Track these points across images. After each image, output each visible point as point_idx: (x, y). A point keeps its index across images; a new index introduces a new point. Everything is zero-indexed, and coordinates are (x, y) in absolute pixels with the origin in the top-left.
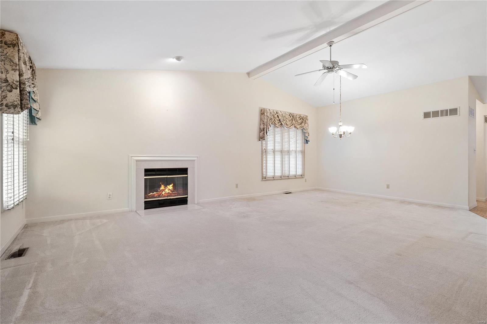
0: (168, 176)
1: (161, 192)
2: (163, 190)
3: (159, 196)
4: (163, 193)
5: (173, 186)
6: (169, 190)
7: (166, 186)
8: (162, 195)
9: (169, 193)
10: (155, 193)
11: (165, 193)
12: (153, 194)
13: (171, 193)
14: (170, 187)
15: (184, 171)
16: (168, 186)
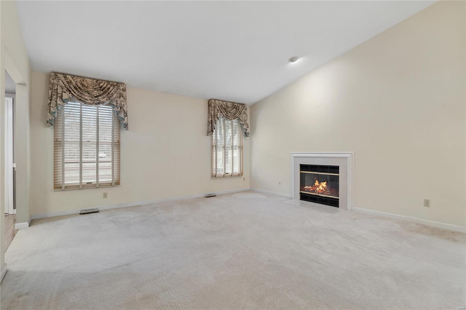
0: (319, 173)
1: (315, 188)
2: (318, 186)
3: (314, 191)
4: (318, 189)
5: (326, 184)
6: (323, 187)
7: (320, 182)
8: (317, 190)
9: (322, 190)
10: (310, 187)
11: (319, 190)
12: (308, 187)
13: (325, 190)
14: (324, 184)
15: (335, 169)
16: (321, 183)
